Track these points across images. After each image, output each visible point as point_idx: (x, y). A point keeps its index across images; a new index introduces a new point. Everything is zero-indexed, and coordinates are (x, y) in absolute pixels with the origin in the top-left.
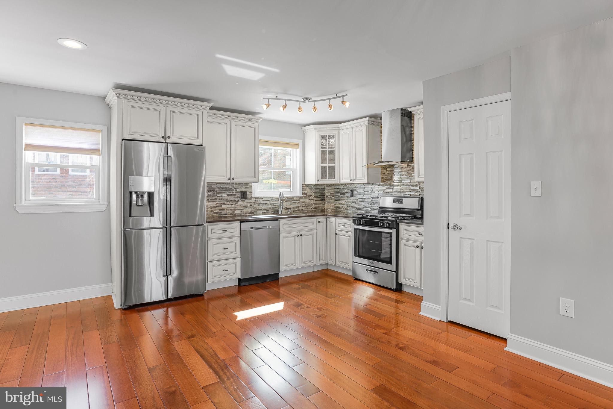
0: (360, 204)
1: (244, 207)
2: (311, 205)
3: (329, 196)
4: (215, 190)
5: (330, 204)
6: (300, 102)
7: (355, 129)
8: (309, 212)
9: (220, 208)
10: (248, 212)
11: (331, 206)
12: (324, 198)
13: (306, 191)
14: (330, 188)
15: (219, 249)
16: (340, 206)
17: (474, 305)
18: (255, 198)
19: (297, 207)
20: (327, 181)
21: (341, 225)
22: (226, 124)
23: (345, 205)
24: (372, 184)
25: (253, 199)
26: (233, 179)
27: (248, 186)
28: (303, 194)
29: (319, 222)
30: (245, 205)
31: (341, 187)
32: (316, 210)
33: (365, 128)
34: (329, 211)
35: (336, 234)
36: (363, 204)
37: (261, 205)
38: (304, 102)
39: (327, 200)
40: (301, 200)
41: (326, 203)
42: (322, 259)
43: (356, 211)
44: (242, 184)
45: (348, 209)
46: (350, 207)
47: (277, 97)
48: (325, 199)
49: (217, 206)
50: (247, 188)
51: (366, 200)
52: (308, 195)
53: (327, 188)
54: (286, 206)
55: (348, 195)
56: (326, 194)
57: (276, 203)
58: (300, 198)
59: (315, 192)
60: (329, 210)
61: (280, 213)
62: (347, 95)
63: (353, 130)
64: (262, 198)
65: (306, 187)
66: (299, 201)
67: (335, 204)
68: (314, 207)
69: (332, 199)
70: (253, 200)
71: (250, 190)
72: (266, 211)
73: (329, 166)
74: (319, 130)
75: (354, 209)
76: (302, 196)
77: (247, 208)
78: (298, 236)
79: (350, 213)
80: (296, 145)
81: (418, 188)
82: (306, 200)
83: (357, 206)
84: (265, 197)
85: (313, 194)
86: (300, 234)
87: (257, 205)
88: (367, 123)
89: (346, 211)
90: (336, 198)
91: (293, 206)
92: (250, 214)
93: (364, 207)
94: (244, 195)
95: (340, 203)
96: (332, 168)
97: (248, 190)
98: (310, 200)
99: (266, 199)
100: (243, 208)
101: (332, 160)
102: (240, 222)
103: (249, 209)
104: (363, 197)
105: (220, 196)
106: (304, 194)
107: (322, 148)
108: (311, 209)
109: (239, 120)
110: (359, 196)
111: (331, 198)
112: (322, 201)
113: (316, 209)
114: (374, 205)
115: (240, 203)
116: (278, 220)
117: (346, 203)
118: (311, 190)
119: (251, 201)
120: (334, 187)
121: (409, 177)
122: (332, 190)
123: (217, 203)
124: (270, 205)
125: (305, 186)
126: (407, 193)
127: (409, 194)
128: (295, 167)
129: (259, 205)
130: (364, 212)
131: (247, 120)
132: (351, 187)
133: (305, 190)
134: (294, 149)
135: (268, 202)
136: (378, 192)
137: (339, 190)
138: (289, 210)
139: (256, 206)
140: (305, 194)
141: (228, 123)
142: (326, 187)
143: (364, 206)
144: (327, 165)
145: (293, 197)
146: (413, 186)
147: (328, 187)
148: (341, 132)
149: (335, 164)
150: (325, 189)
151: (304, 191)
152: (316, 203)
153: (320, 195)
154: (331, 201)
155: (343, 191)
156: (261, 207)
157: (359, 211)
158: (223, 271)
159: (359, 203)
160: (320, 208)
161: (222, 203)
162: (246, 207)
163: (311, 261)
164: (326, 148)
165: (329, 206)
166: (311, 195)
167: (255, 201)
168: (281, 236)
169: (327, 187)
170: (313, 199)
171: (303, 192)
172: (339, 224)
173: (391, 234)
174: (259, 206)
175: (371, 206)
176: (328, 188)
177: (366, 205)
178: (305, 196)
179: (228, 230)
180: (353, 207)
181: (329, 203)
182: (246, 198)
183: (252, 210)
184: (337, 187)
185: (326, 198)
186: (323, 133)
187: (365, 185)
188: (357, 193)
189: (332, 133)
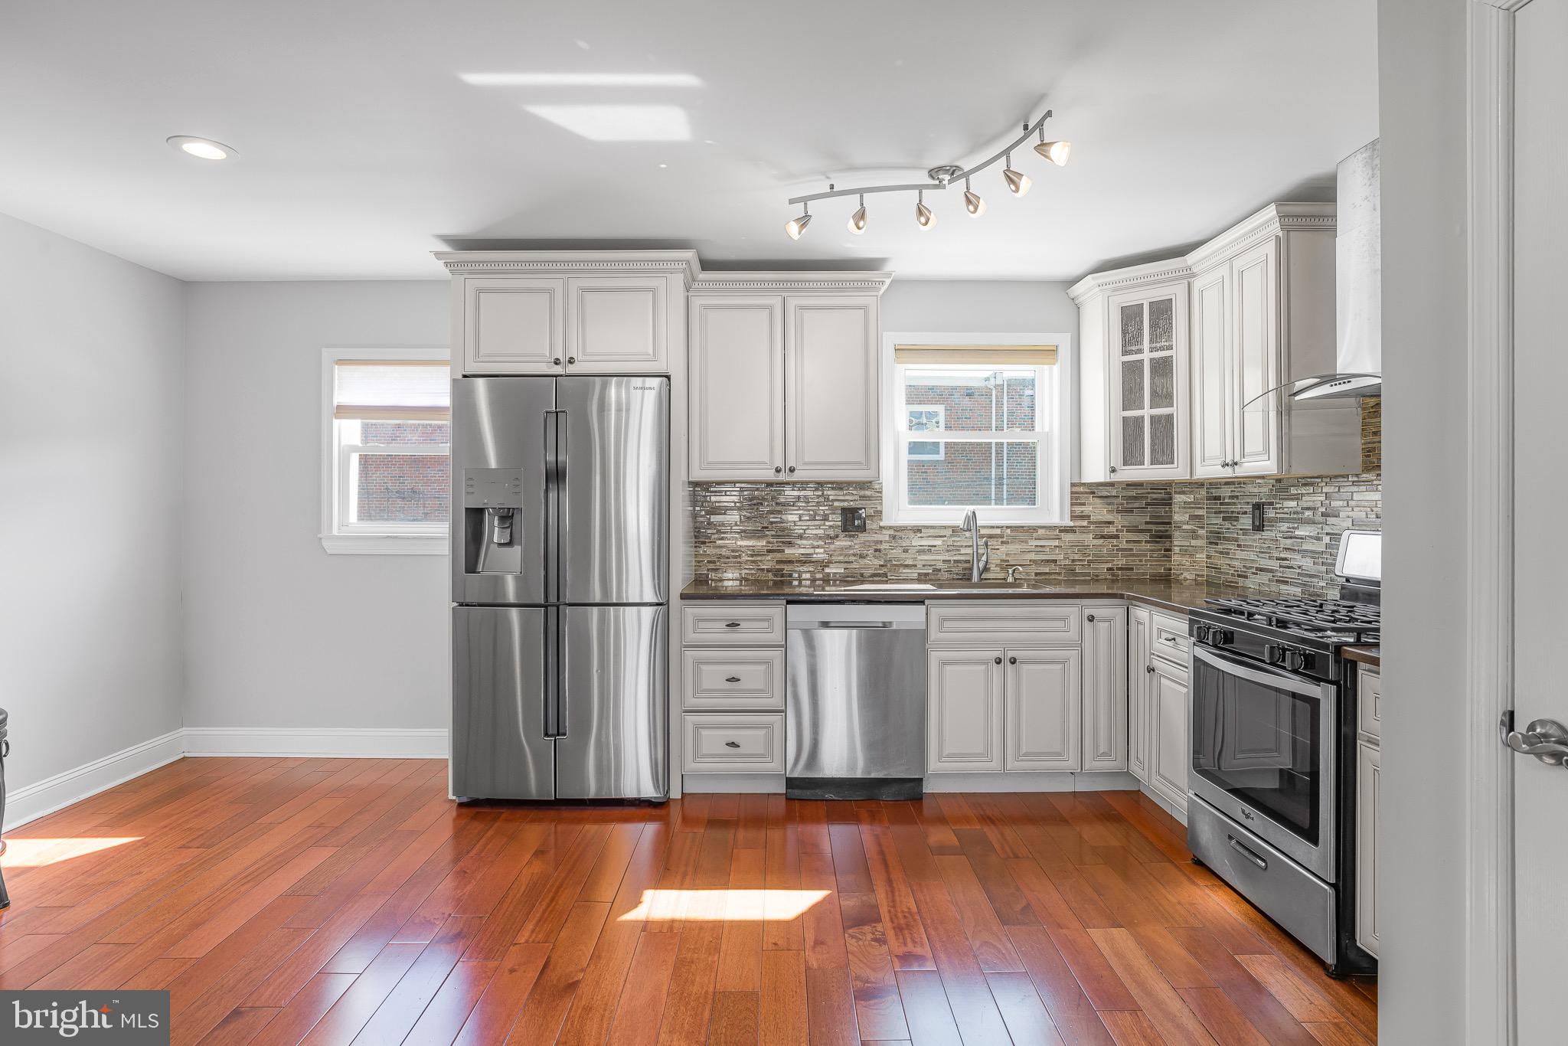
0: (1286, 559)
1: (854, 555)
2: (1110, 555)
3: (1185, 527)
4: (762, 504)
5: (1191, 556)
6: (920, 188)
7: (1238, 264)
8: (1097, 580)
9: (779, 556)
10: (868, 572)
11: (1194, 562)
12: (1167, 531)
13: (1087, 510)
14: (1190, 498)
15: (714, 676)
16: (1222, 562)
18: (891, 528)
19: (1048, 561)
20: (1148, 472)
21: (1163, 638)
22: (770, 308)
23: (1241, 557)
24: (1328, 480)
25: (885, 532)
26: (792, 470)
27: (868, 493)
28: (1073, 517)
29: (1091, 619)
30: (857, 549)
31: (1226, 492)
32: (1128, 573)
33: (1270, 248)
34: (1186, 579)
35: (1151, 670)
36: (1296, 559)
37: (912, 551)
38: (940, 186)
39: (1178, 541)
40: (1068, 537)
41: (1176, 550)
42: (1104, 754)
43: (1274, 587)
44: (849, 484)
45: (1246, 577)
47: (832, 187)
48: (1170, 537)
49: (769, 551)
50: (863, 497)
51: (1307, 546)
52: (1096, 523)
53: (1178, 498)
54: (1004, 557)
55: (1246, 522)
56: (1176, 517)
57: (966, 546)
58: (1061, 531)
59: (1126, 512)
60: (1186, 575)
61: (975, 578)
62: (1049, 114)
63: (1232, 268)
64: (917, 530)
65: (1086, 493)
66: (1056, 543)
67: (1209, 557)
68: (1121, 562)
69: (1196, 537)
70: (885, 536)
71: (874, 504)
72: (931, 571)
73: (1152, 417)
74: (1115, 290)
75: (1264, 578)
76: (1069, 523)
77: (864, 558)
78: (998, 661)
80: (1049, 353)
82: (1089, 539)
83: (1274, 564)
84: (927, 527)
85: (1119, 520)
86: (1010, 654)
87: (900, 550)
88: (1276, 228)
89: (1241, 582)
90: (1211, 532)
91: (1033, 556)
92: (875, 579)
93: (1300, 571)
94: (852, 521)
95: (1221, 553)
96: (1163, 425)
97: (870, 505)
98: (1103, 537)
99: (932, 532)
100: (852, 558)
101: (1162, 396)
102: (789, 602)
103: (872, 563)
104: (1297, 533)
105: (778, 520)
106: (1077, 517)
107: (1125, 353)
108: (1109, 569)
109: (814, 290)
110: (1284, 526)
111: (1194, 535)
112: (1157, 542)
113: (1132, 569)
115: (842, 542)
116: (922, 603)
117: (1240, 554)
118: (1109, 504)
119: (878, 537)
120: (1203, 492)
122: (1196, 504)
123: (768, 542)
124: (948, 551)
125: (1080, 492)
128: (1047, 429)
129: (906, 551)
130: (1298, 591)
131: (840, 288)
132: (1256, 490)
133: (1084, 504)
134: (1046, 367)
135: (938, 542)
136: (1351, 514)
137: (1221, 504)
138: (1010, 571)
139: (897, 553)
140: (1082, 517)
141: (776, 301)
142: (1176, 493)
143: (1299, 568)
144: (1147, 412)
145: (1034, 529)
147: (1183, 493)
148: (1198, 284)
149: (1175, 405)
150: (1171, 499)
151: (1078, 509)
152: (1132, 549)
153: (1147, 523)
154: (1193, 542)
155: (1232, 508)
156: (915, 559)
157: (1283, 587)
158: (727, 744)
159: (1283, 555)
160: (1148, 566)
161: (783, 542)
162: (862, 557)
163: (1059, 754)
164: (1140, 351)
165: (1186, 561)
166: (1110, 523)
167: (894, 537)
168: (934, 657)
169: (1180, 493)
170: (1117, 537)
171: (1072, 511)
172: (1160, 631)
173: (1314, 703)
174: (904, 555)
175: (1324, 568)
176: (1183, 497)
177: (1307, 563)
178: (1085, 523)
179: (743, 624)
181: (1184, 551)
182: (863, 528)
183: (882, 566)
184: (1215, 493)
185: (1176, 534)
186: (1131, 298)
187: (1305, 485)
188: (1278, 515)
189: (1159, 294)
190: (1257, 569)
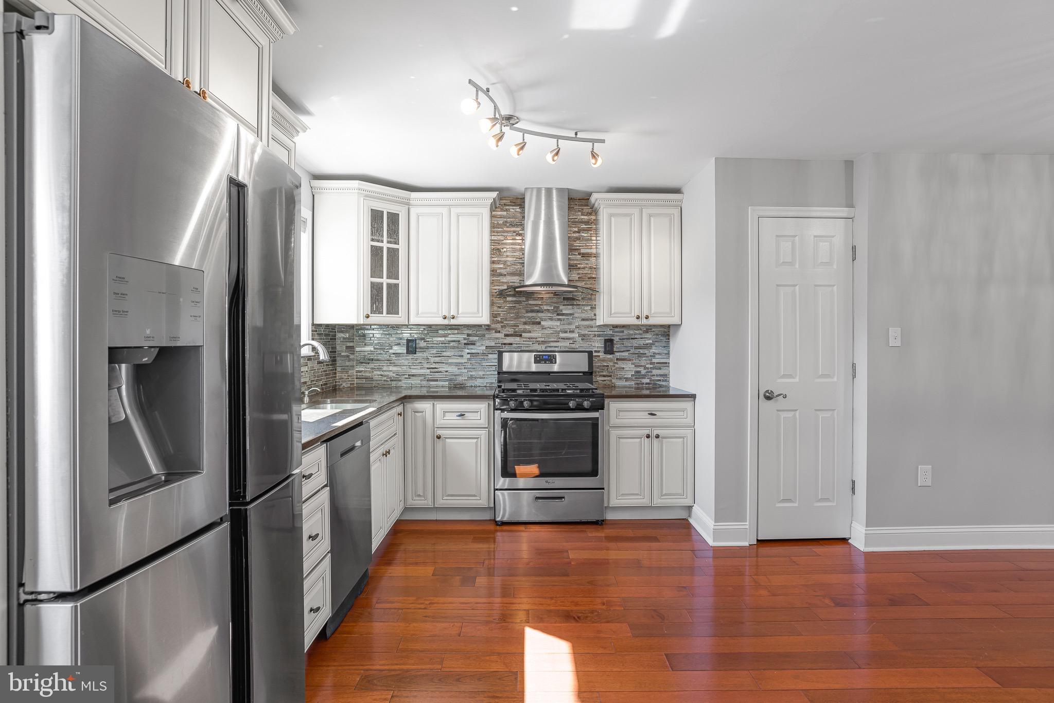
0: (435, 368)
2: (321, 375)
3: (343, 354)
5: (347, 372)
7: (455, 211)
11: (349, 376)
12: (334, 357)
14: (346, 336)
17: (796, 505)
20: (383, 319)
21: (454, 416)
23: (391, 371)
29: (399, 416)
32: (326, 387)
33: (486, 212)
34: (343, 388)
35: (438, 437)
36: (443, 368)
39: (340, 363)
42: (401, 501)
45: (400, 381)
46: (407, 377)
53: (339, 335)
55: (400, 349)
56: (338, 348)
60: (344, 384)
63: (450, 210)
65: (315, 331)
67: (359, 372)
68: (324, 380)
69: (349, 360)
73: (387, 284)
74: (369, 196)
75: (415, 381)
79: (405, 389)
81: (575, 335)
83: (425, 372)
88: (490, 203)
89: (394, 383)
90: (361, 356)
93: (447, 373)
96: (393, 290)
101: (394, 271)
104: (444, 354)
107: (373, 240)
108: (321, 385)
110: (434, 351)
112: (333, 364)
114: (473, 368)
117: (392, 368)
120: (354, 332)
121: (558, 315)
122: (349, 339)
125: (313, 328)
126: (552, 344)
127: (556, 347)
132: (408, 331)
133: (315, 339)
142: (338, 331)
143: (447, 371)
144: (385, 281)
146: (566, 332)
147: (342, 332)
148: (413, 211)
149: (400, 279)
150: (335, 336)
152: (327, 371)
153: (331, 352)
154: (347, 363)
155: (386, 341)
159: (432, 366)
160: (331, 381)
163: (395, 510)
164: (382, 242)
165: (344, 376)
168: (371, 462)
169: (340, 332)
172: (445, 413)
176: (342, 335)
177: (452, 369)
180: (413, 376)
186: (378, 206)
187: (450, 329)
188: (427, 345)
189: (394, 209)
190: (409, 375)
